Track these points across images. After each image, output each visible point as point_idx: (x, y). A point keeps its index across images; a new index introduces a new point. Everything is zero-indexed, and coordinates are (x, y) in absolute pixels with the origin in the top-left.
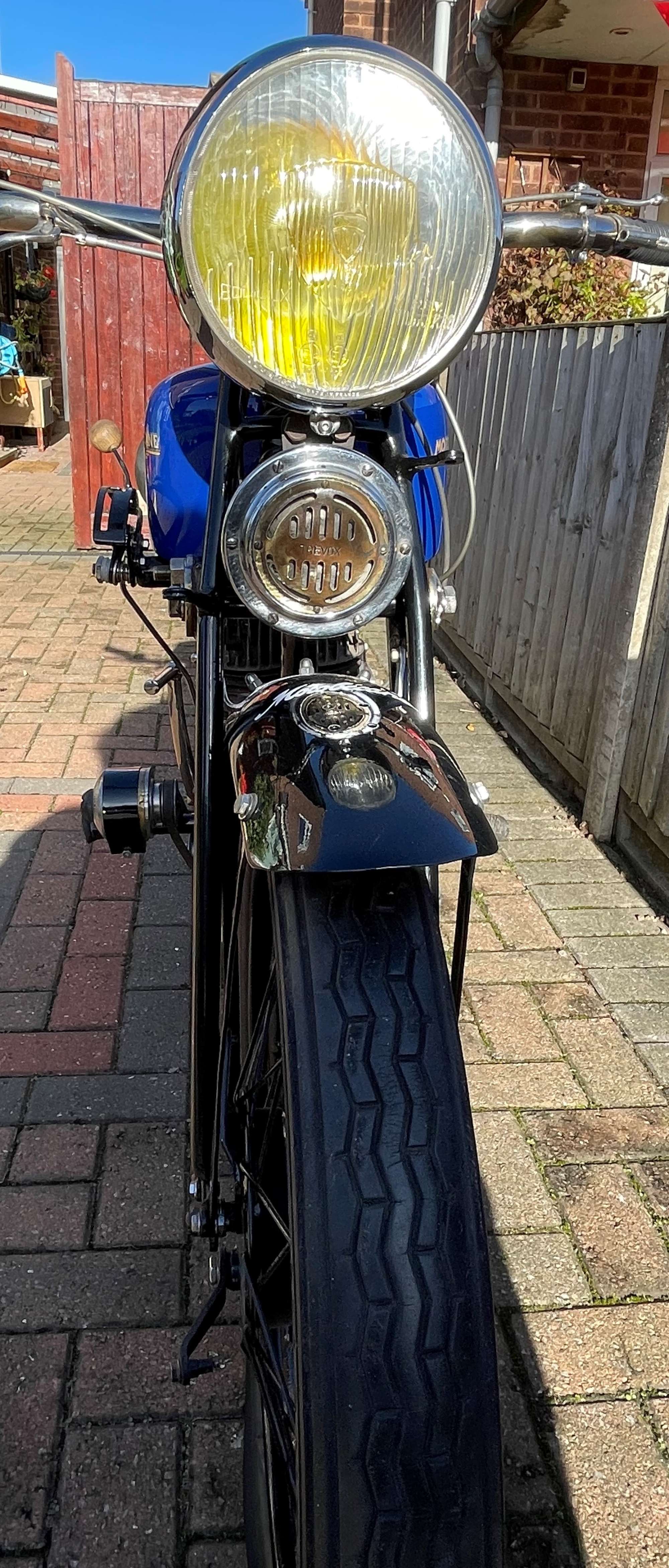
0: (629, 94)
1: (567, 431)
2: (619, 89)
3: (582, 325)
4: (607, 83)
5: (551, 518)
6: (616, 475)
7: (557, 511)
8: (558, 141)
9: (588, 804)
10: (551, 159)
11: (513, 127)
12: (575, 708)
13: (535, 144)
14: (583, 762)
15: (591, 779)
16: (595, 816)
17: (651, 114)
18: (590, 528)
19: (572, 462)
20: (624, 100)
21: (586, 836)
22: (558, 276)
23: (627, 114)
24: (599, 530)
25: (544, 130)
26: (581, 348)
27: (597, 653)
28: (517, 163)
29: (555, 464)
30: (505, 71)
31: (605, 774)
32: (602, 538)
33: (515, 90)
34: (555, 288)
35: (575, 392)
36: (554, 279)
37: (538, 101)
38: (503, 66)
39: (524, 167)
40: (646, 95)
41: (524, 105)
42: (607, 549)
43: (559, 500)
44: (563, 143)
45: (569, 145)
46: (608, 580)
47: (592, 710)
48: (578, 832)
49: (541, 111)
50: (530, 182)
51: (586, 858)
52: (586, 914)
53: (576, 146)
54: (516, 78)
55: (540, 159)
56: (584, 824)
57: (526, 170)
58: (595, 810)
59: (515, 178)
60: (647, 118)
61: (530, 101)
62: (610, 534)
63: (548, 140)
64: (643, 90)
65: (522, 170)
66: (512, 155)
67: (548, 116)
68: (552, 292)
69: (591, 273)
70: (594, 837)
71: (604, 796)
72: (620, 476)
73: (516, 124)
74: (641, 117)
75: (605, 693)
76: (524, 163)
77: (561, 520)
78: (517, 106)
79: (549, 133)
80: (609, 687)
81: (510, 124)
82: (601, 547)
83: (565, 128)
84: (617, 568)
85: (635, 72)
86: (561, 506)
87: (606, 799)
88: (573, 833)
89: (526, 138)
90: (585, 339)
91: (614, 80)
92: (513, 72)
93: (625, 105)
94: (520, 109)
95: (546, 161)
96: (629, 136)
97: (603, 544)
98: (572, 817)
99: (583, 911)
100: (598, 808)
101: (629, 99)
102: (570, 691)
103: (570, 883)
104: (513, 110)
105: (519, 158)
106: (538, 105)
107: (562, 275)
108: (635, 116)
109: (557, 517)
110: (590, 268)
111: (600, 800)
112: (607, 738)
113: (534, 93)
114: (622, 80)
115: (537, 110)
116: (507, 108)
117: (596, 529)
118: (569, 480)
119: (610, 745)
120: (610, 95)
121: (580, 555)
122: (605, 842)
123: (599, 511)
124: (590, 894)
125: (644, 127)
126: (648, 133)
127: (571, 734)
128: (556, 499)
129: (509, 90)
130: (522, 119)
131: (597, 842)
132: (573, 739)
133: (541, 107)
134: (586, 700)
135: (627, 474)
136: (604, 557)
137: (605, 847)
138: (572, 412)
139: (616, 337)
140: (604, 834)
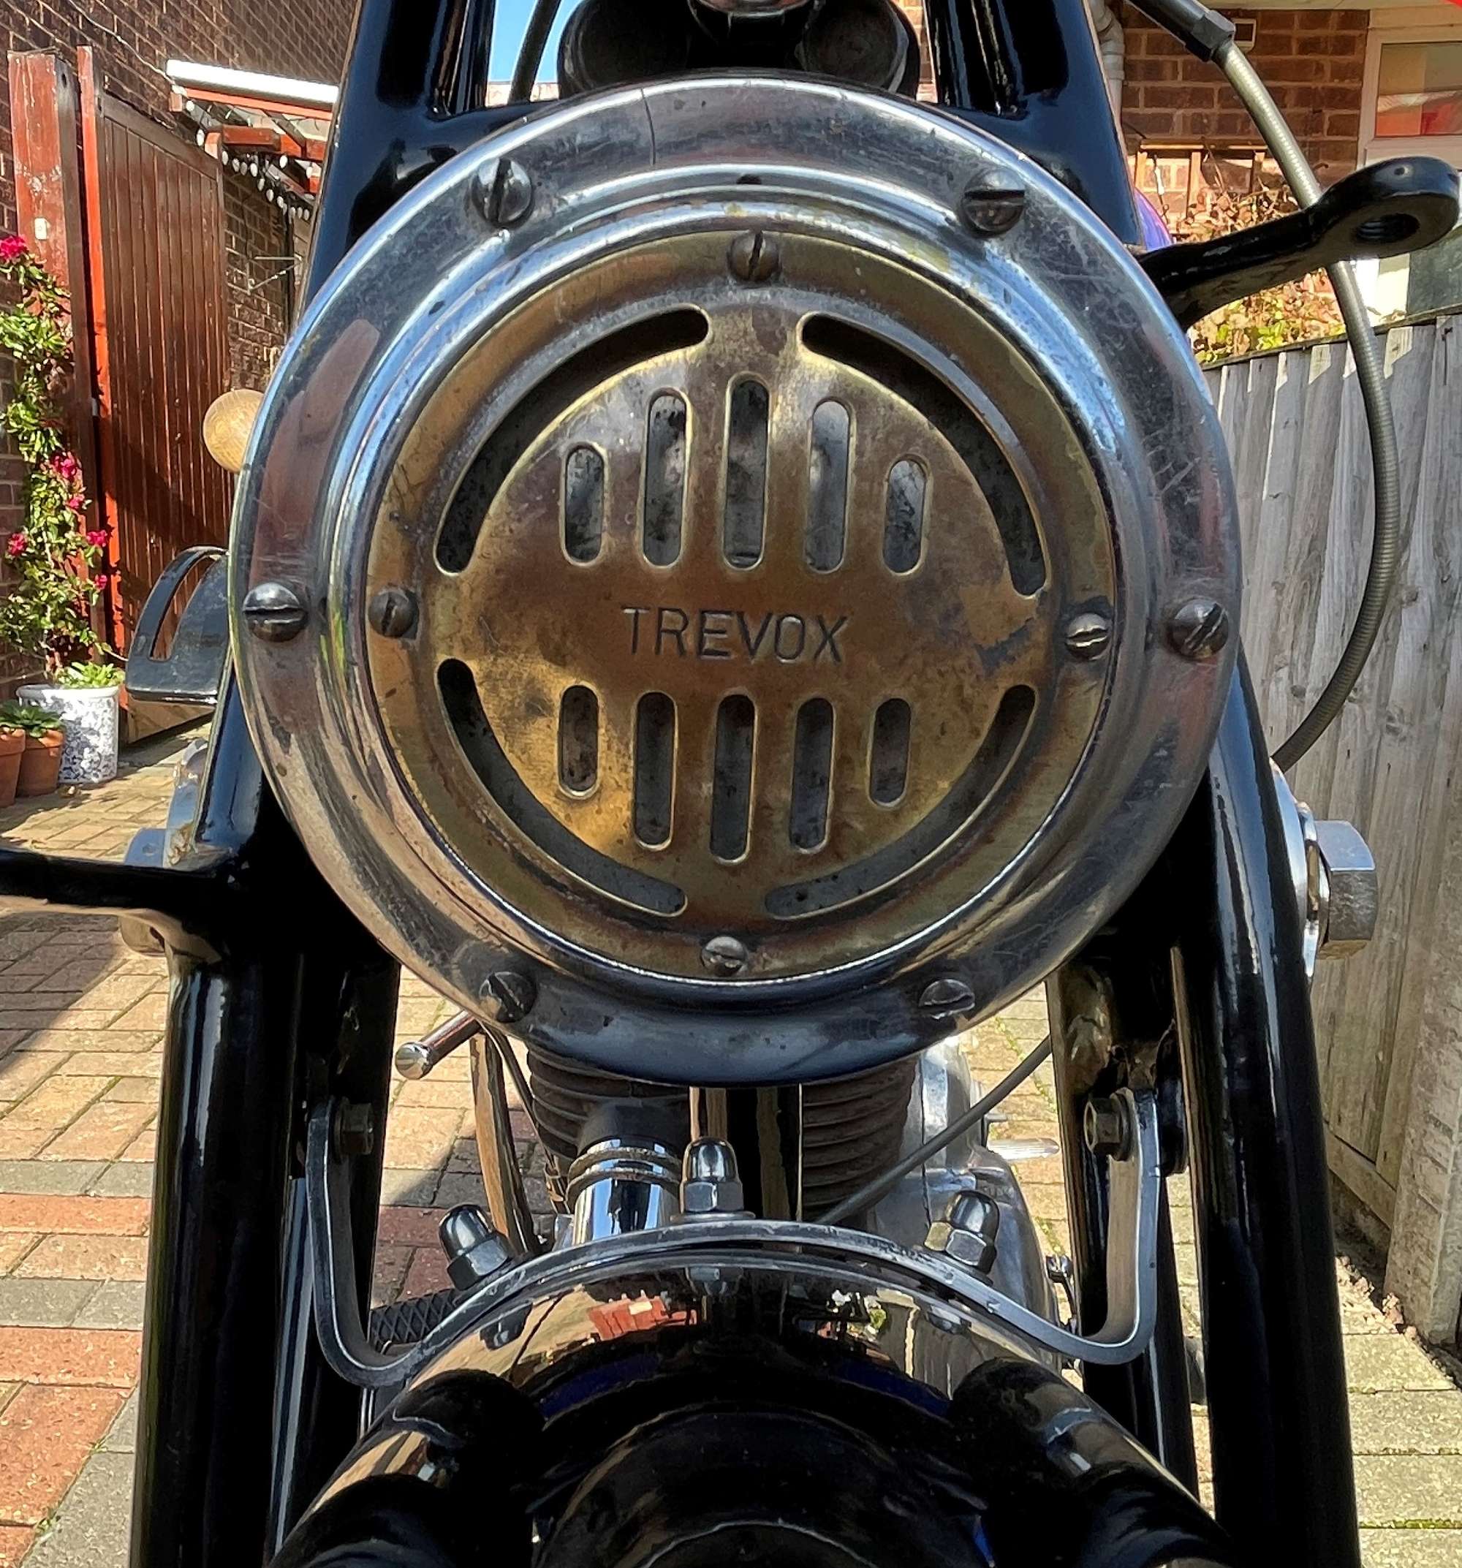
0: (1324, 52)
1: (1298, 529)
2: (1307, 46)
3: (1318, 342)
4: (1289, 38)
5: (1273, 688)
6: (1414, 598)
7: (1284, 673)
8: (1214, 125)
9: (1397, 1259)
10: (1203, 152)
11: (1142, 110)
12: (1349, 1052)
13: (1177, 131)
14: (1374, 1163)
15: (1402, 1207)
16: (1417, 1288)
17: (1361, 79)
18: (1360, 701)
19: (1311, 581)
20: (1318, 63)
21: (1401, 1328)
22: (1225, 322)
23: (1326, 82)
24: (1383, 703)
25: (1191, 111)
26: (1317, 381)
27: (1392, 944)
28: (1150, 162)
29: (1274, 592)
30: (1128, 30)
31: (1437, 1200)
32: (1391, 719)
33: (1142, 56)
34: (1221, 340)
35: (1310, 461)
36: (1219, 326)
37: (1180, 70)
38: (1124, 23)
39: (1161, 168)
40: (1353, 51)
41: (1159, 77)
42: (1404, 739)
43: (1287, 653)
44: (1221, 129)
45: (1233, 132)
46: (1408, 800)
47: (1389, 1057)
48: (1380, 1318)
49: (1187, 84)
50: (1173, 187)
51: (1412, 1385)
52: (1440, 1543)
53: (1242, 132)
54: (1144, 38)
55: (1187, 154)
56: (1391, 1302)
57: (1165, 172)
58: (1416, 1272)
59: (1147, 184)
60: (1356, 85)
61: (1168, 71)
62: (1407, 710)
63: (1197, 126)
64: (1346, 45)
65: (1158, 171)
66: (1142, 151)
67: (1195, 91)
68: (1215, 347)
69: (1279, 315)
70: (1418, 1334)
71: (1439, 1248)
72: (1424, 601)
73: (1146, 106)
74: (1346, 84)
75: (1425, 1030)
76: (1160, 162)
77: (1293, 689)
78: (1147, 78)
79: (1200, 115)
80: (1434, 1016)
81: (1137, 106)
82: (1388, 737)
83: (1223, 107)
84: (1429, 778)
85: (1334, 20)
86: (1292, 665)
87: (1443, 1254)
88: (1370, 1320)
89: (1163, 125)
90: (1326, 364)
91: (1297, 32)
92: (1137, 31)
93: (1320, 68)
94: (1149, 84)
95: (1196, 156)
96: (1328, 114)
97: (1394, 731)
98: (1363, 1281)
99: (1432, 1534)
100: (1424, 1272)
101: (1327, 60)
102: (1333, 1016)
103: (1386, 1452)
104: (1141, 85)
105: (1152, 154)
106: (1180, 77)
107: (1231, 318)
108: (1336, 83)
109: (1284, 685)
110: (1278, 309)
111: (1430, 1256)
112: (1437, 1123)
113: (1173, 58)
114: (1312, 33)
115: (1179, 83)
116: (1132, 84)
117: (1373, 705)
118: (1305, 617)
119: (1446, 1140)
120: (1294, 56)
121: (1341, 757)
122: (1444, 1345)
123: (1378, 670)
124: (1438, 1486)
125: (1353, 99)
126: (1359, 108)
127: (1342, 1103)
128: (1281, 651)
129: (1133, 57)
130: (1155, 98)
131: (1429, 1345)
132: (1346, 1113)
133: (1185, 79)
134: (1373, 1038)
135: (1439, 597)
136: (1395, 755)
137: (1447, 1358)
138: (1304, 496)
139: (1397, 349)
140: (1440, 1327)
